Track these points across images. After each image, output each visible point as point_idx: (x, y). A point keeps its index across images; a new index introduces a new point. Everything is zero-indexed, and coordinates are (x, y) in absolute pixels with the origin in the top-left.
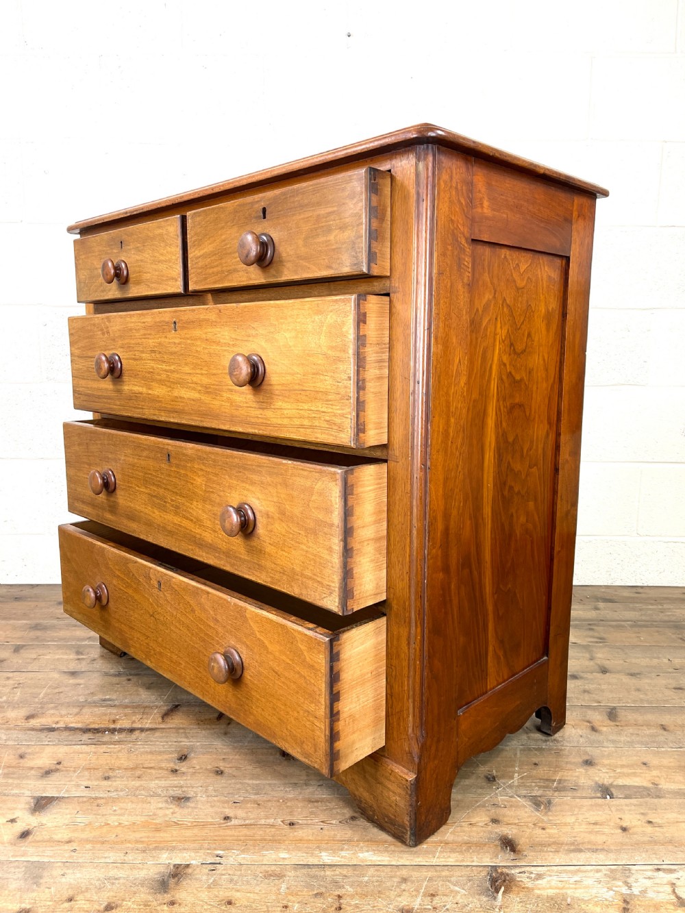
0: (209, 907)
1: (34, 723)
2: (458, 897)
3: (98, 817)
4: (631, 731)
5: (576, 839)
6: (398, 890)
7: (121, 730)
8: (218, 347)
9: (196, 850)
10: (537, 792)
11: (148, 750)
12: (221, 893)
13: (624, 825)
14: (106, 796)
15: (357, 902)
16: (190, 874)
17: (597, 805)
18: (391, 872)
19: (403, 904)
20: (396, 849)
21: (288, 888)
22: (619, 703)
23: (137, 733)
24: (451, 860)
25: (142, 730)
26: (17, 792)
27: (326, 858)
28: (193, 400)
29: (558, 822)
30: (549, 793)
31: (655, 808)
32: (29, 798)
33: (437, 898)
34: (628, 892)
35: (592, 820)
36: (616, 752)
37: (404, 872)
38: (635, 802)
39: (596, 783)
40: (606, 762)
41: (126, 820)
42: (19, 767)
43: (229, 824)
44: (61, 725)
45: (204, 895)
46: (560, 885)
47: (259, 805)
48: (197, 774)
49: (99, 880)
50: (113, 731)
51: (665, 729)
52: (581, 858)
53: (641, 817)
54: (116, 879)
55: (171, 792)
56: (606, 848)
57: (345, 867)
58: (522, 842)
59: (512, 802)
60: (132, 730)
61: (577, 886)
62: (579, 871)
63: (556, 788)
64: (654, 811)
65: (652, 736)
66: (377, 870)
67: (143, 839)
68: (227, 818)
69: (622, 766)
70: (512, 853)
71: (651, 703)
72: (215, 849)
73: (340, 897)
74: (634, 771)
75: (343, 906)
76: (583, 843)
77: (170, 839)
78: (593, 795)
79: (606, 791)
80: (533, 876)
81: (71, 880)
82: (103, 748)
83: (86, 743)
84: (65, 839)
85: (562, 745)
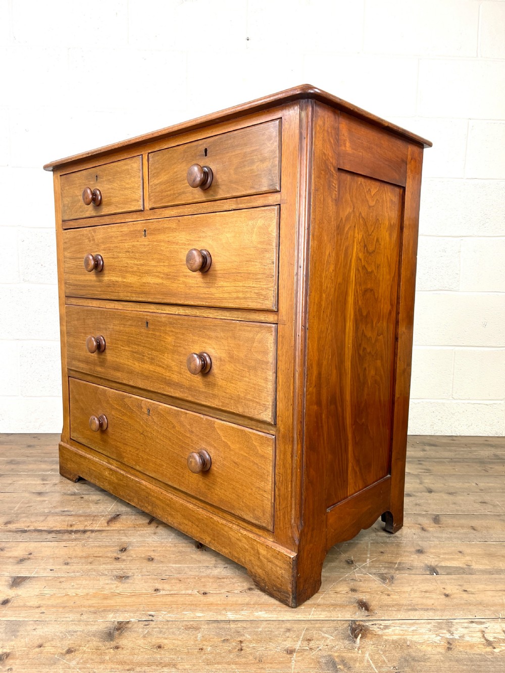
0: (144, 650)
1: (11, 527)
2: (328, 641)
3: (61, 590)
4: (450, 530)
5: (412, 602)
6: (284, 636)
7: (76, 532)
8: (177, 247)
9: (135, 612)
10: (383, 571)
11: (98, 545)
12: (153, 640)
13: (447, 593)
14: (66, 575)
15: (254, 645)
16: (130, 628)
17: (427, 579)
18: (279, 625)
19: (287, 646)
20: (282, 609)
21: (203, 637)
22: (441, 512)
23: (88, 534)
24: (322, 616)
25: (92, 531)
27: (231, 616)
28: (157, 284)
29: (399, 590)
30: (392, 571)
31: (469, 581)
32: (8, 578)
33: (313, 642)
34: (451, 637)
35: (424, 589)
36: (440, 544)
37: (288, 625)
38: (454, 578)
39: (426, 565)
40: (433, 551)
41: (81, 592)
43: (158, 594)
44: (32, 528)
45: (141, 642)
46: (401, 632)
47: (180, 581)
48: (134, 561)
49: (61, 632)
50: (71, 532)
51: (474, 529)
52: (416, 615)
53: (459, 587)
54: (74, 632)
55: (115, 573)
56: (434, 608)
57: (244, 622)
58: (373, 604)
59: (365, 577)
60: (85, 532)
61: (414, 633)
62: (415, 623)
63: (397, 568)
64: (468, 584)
65: (465, 534)
66: (268, 624)
67: (94, 605)
68: (156, 590)
69: (445, 554)
70: (366, 611)
71: (464, 512)
72: (148, 611)
73: (241, 642)
74: (453, 557)
75: (244, 648)
76: (417, 605)
77: (115, 604)
78: (424, 573)
79: (433, 570)
80: (382, 627)
81: (41, 633)
82: (64, 544)
83: (50, 540)
84: (37, 604)
85: (401, 540)
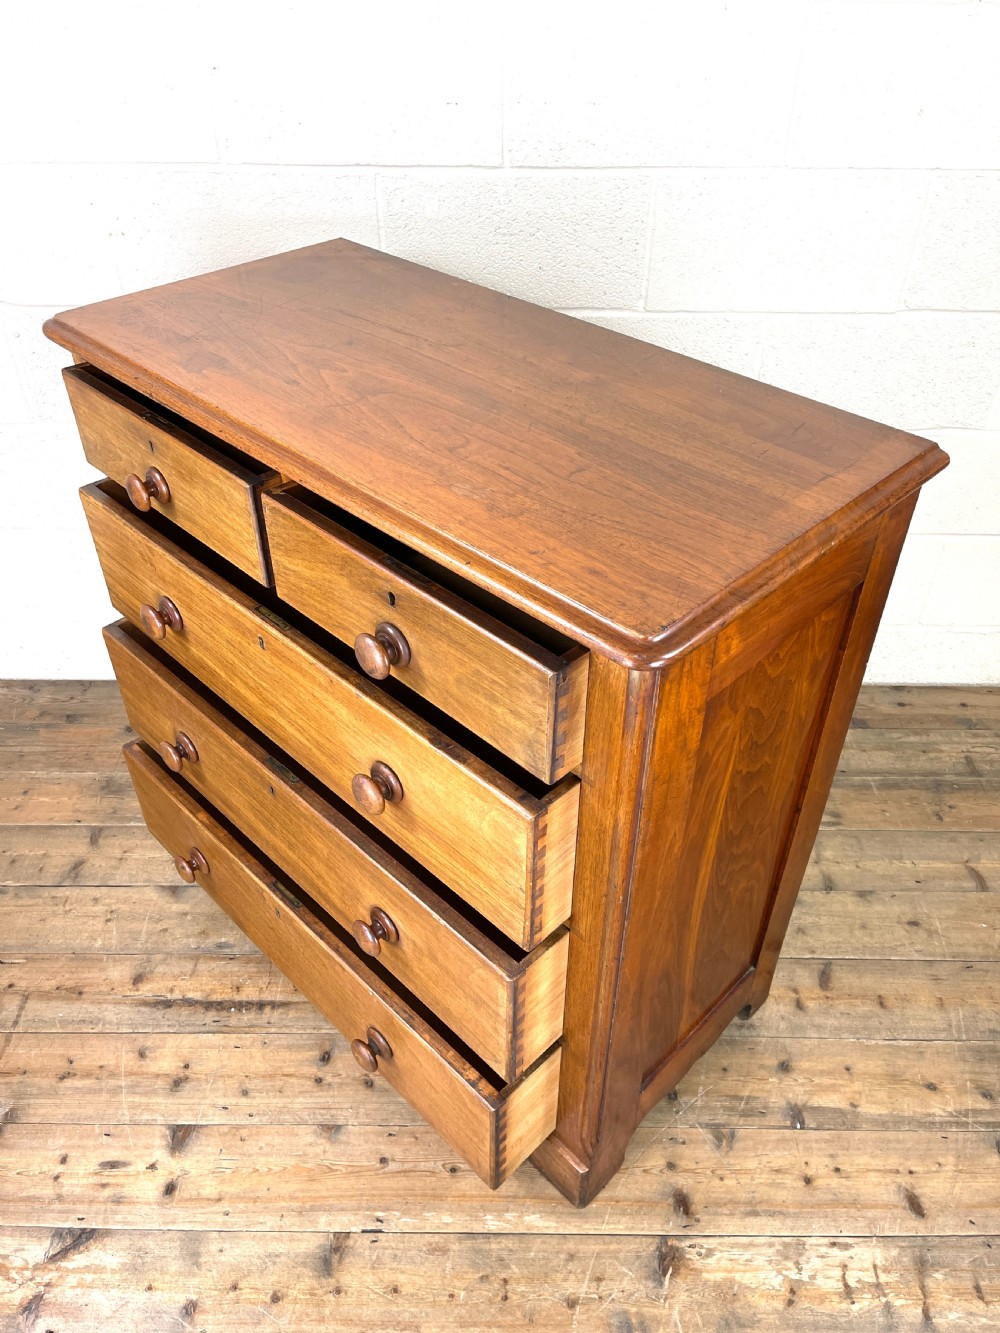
0: (376, 1296)
1: (147, 990)
2: (625, 1282)
3: (245, 1158)
4: (842, 1008)
5: (755, 1195)
6: (564, 1271)
7: (247, 1005)
9: (356, 1210)
10: (721, 1119)
11: (285, 1042)
12: (386, 1276)
13: (810, 1172)
14: (247, 1122)
15: (523, 1289)
16: (352, 1248)
17: (784, 1140)
18: (558, 1244)
19: (568, 1292)
20: (565, 1210)
21: (453, 1268)
22: (837, 953)
24: (621, 1227)
25: (273, 1005)
26: (148, 1117)
27: (492, 1224)
29: (738, 1167)
30: (735, 1120)
31: (847, 1145)
32: (163, 1128)
33: (604, 1283)
34: (797, 1277)
35: (775, 1165)
36: (819, 1046)
37: (571, 1245)
38: (827, 1137)
39: (789, 1103)
40: (805, 1065)
41: (276, 1162)
42: (143, 1073)
43: (386, 1169)
44: (177, 995)
45: (369, 1279)
46: (729, 1265)
47: (416, 1138)
48: (344, 1087)
49: (259, 1257)
50: (239, 1006)
51: (882, 1004)
52: (755, 1224)
53: (827, 1161)
54: (277, 1256)
55: (319, 1116)
56: (784, 1210)
57: (510, 1237)
58: (697, 1200)
59: (692, 1134)
60: (261, 1005)
61: (747, 1267)
62: (751, 1245)
63: (743, 1110)
64: (845, 1152)
65: (866, 1017)
66: (544, 1242)
67: (297, 1194)
68: (383, 1160)
69: (822, 1073)
70: (685, 1216)
71: (874, 952)
72: (375, 1210)
73: (505, 1281)
74: (834, 1081)
75: (509, 1294)
76: (760, 1202)
77: (326, 1194)
78: (782, 1124)
79: (797, 1116)
80: (703, 1251)
81: (231, 1259)
82: (233, 1039)
83: (211, 1029)
84: (214, 1195)
85: (758, 1036)
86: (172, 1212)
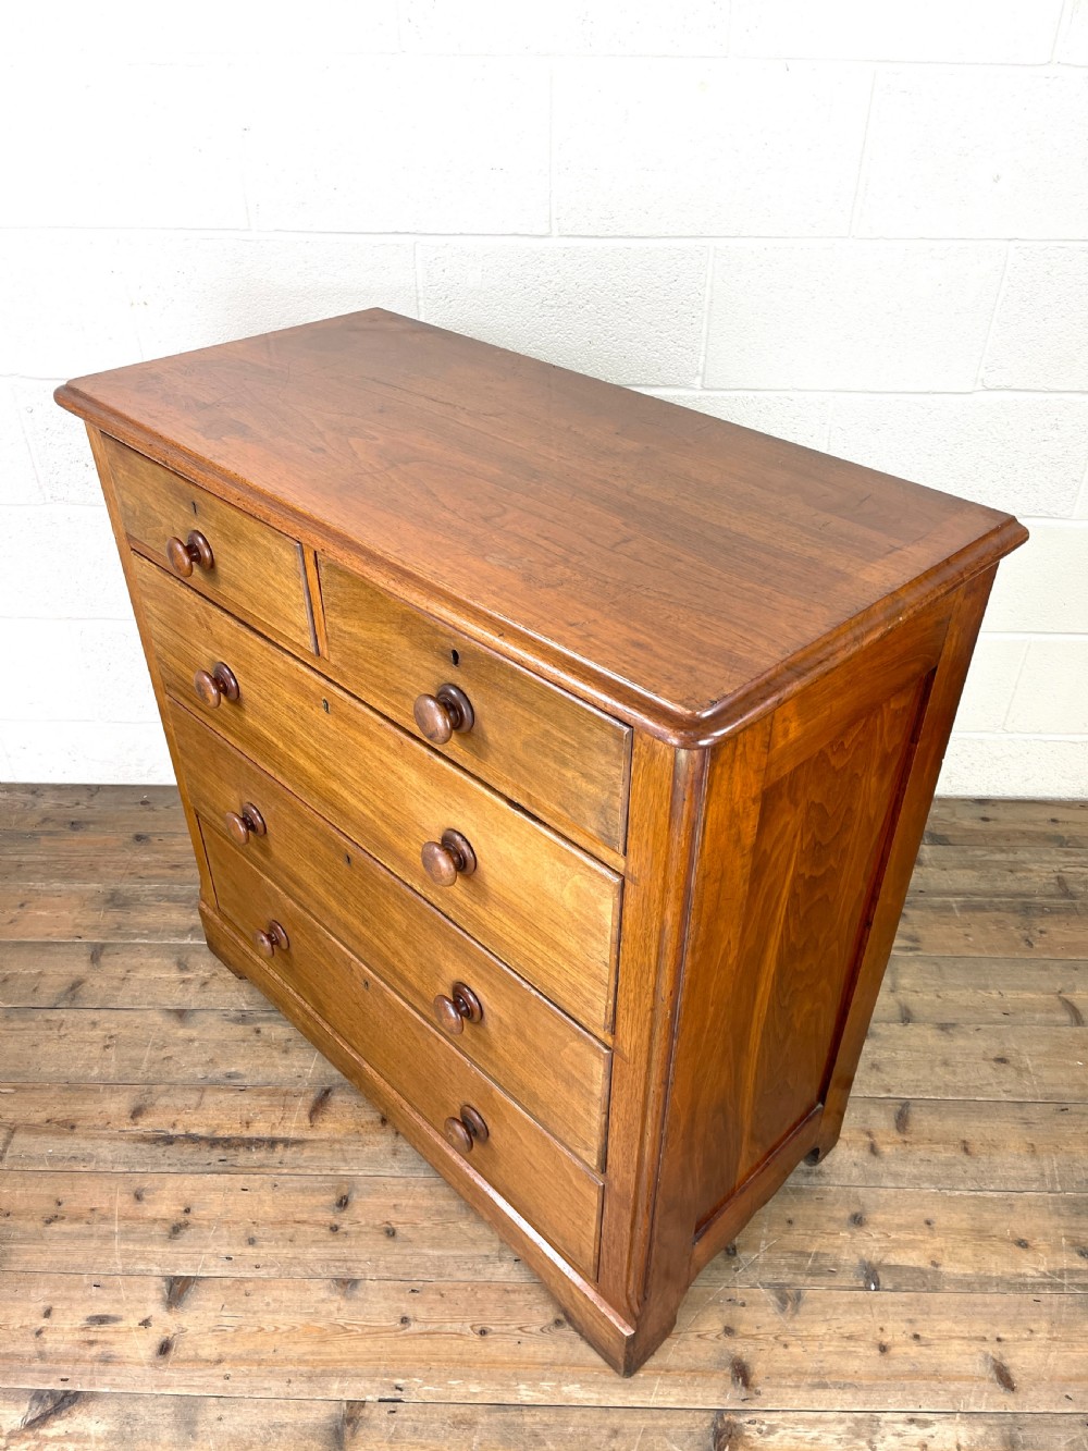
1: (147, 1125)
3: (249, 1315)
4: (921, 1154)
5: (823, 1365)
6: (607, 1449)
7: (257, 1143)
9: (372, 1377)
10: (786, 1278)
11: (298, 1185)
13: (886, 1340)
14: (253, 1275)
16: (367, 1419)
17: (855, 1303)
18: (600, 1418)
20: (608, 1379)
21: (481, 1444)
22: (915, 1092)
23: (280, 1149)
24: (672, 1399)
25: (286, 1143)
26: (143, 1267)
27: (525, 1394)
29: (805, 1333)
30: (801, 1279)
31: (927, 1310)
32: (160, 1280)
35: (846, 1331)
36: (896, 1197)
37: (615, 1420)
38: (905, 1300)
39: (862, 1261)
40: (880, 1218)
41: (284, 1320)
42: (138, 1219)
43: (407, 1330)
44: (179, 1131)
46: (793, 1444)
47: (442, 1295)
48: (363, 1236)
49: (262, 1428)
50: (248, 1144)
51: (966, 1150)
52: (824, 1398)
53: (905, 1326)
54: (282, 1426)
55: (333, 1269)
56: (856, 1381)
57: (546, 1409)
58: (758, 1369)
59: (752, 1295)
60: (273, 1143)
61: (814, 1446)
62: (819, 1421)
63: (810, 1269)
64: (925, 1317)
65: (949, 1164)
66: (584, 1416)
67: (307, 1357)
68: (404, 1320)
69: (900, 1227)
70: (744, 1389)
71: (957, 1092)
72: (394, 1376)
74: (912, 1237)
76: (830, 1373)
77: (339, 1357)
78: (855, 1285)
79: (871, 1275)
80: (764, 1428)
81: (231, 1428)
82: (241, 1180)
83: (216, 1169)
84: (214, 1357)
85: (828, 1184)
86: (166, 1374)
